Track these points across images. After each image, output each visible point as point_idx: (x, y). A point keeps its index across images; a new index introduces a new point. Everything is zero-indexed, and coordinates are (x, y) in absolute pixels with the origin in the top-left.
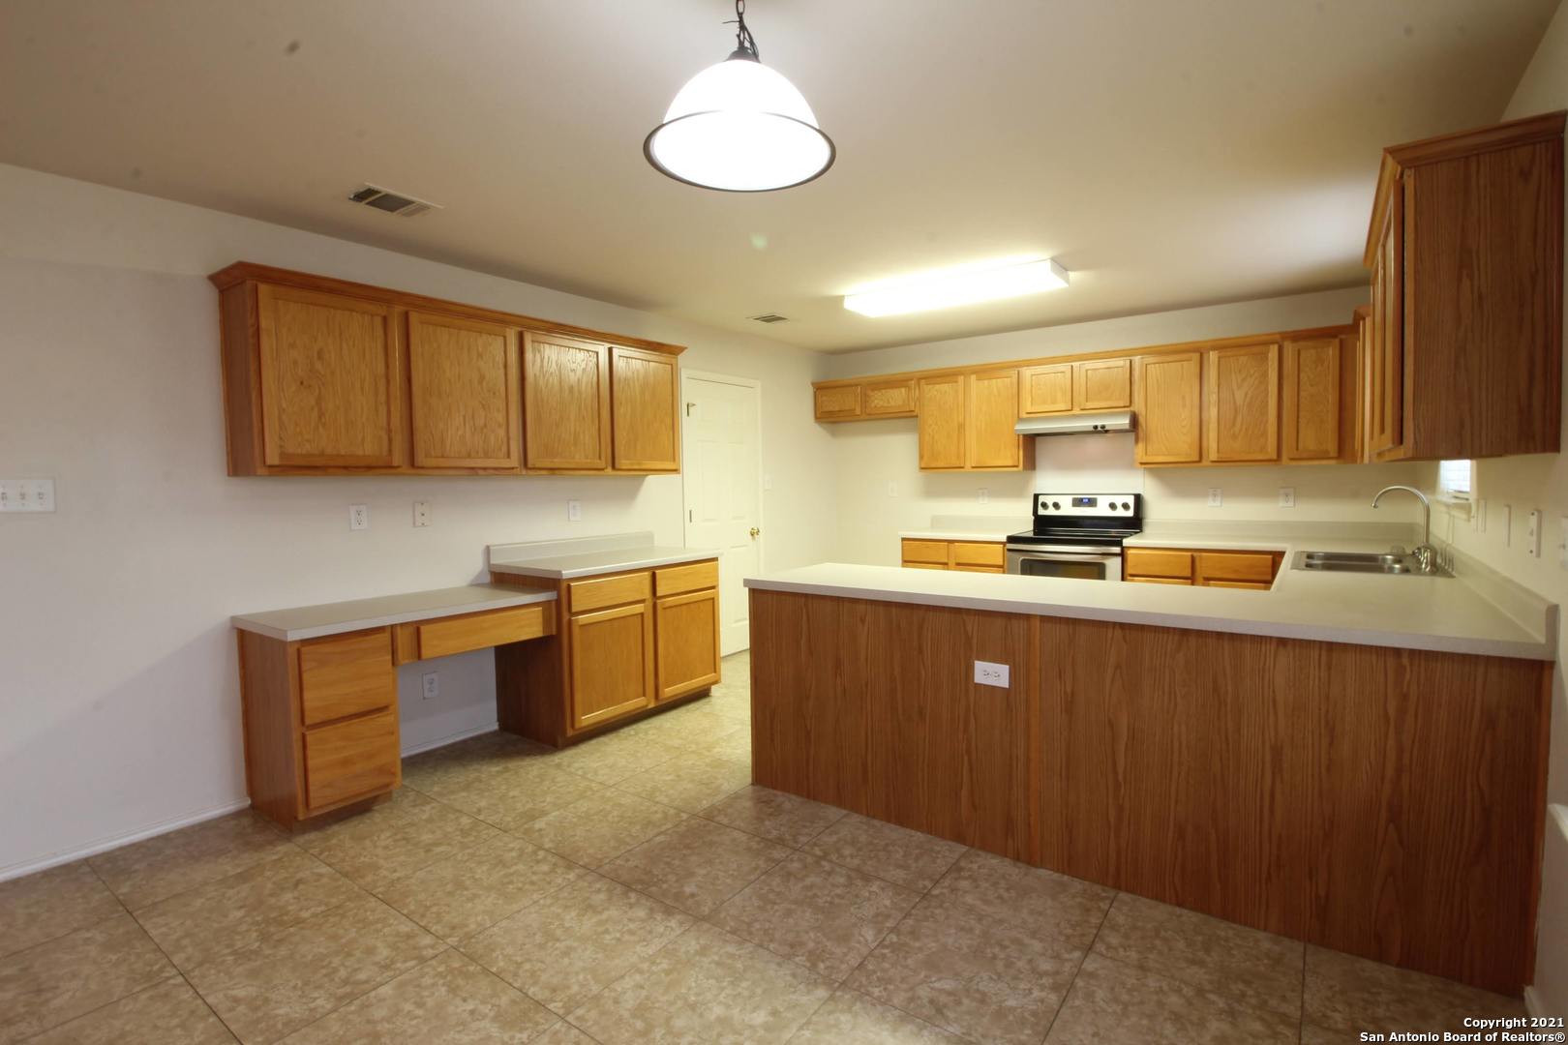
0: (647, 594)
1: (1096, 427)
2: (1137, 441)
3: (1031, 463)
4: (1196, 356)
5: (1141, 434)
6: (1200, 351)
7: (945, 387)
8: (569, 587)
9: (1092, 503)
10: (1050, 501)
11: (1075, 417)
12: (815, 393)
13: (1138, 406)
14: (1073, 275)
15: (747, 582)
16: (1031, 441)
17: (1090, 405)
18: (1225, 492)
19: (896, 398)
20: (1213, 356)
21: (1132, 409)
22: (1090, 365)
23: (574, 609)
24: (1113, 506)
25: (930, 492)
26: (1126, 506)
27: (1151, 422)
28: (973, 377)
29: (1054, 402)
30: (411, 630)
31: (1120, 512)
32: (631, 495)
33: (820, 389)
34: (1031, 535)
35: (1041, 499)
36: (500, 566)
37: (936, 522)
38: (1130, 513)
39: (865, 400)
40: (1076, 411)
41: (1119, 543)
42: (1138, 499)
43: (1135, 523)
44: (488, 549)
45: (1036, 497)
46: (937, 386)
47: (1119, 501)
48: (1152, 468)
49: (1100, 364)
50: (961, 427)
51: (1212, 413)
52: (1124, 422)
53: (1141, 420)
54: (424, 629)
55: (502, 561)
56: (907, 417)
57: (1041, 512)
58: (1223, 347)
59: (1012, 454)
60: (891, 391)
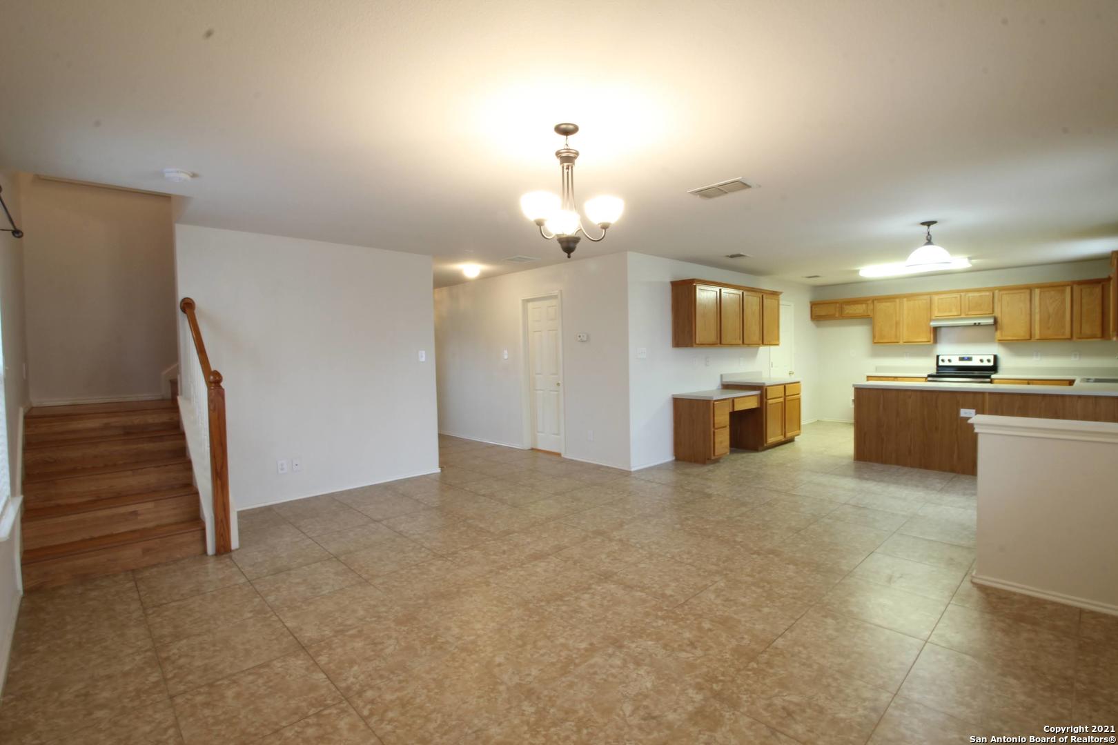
0: (783, 395)
1: (975, 324)
2: (996, 329)
3: (936, 341)
4: (1028, 291)
5: (999, 326)
6: (1030, 289)
7: (888, 304)
8: (766, 389)
9: (969, 359)
10: (946, 358)
11: (962, 319)
12: (811, 307)
13: (997, 313)
14: (974, 261)
15: (854, 385)
16: (936, 330)
17: (969, 313)
18: (1044, 354)
19: (860, 309)
20: (1037, 291)
21: (994, 315)
22: (971, 295)
23: (768, 398)
24: (982, 361)
25: (875, 354)
26: (989, 361)
27: (1004, 321)
28: (905, 299)
29: (951, 311)
30: (731, 400)
31: (985, 364)
32: (755, 355)
33: (814, 305)
34: (935, 374)
35: (940, 358)
36: (727, 382)
37: (877, 369)
38: (991, 364)
39: (841, 309)
40: (963, 316)
41: (989, 377)
42: (996, 358)
43: (994, 369)
44: (721, 376)
45: (938, 357)
46: (884, 304)
47: (985, 358)
48: (1004, 343)
49: (977, 294)
50: (897, 324)
51: (1037, 317)
52: (991, 321)
53: (999, 320)
54: (735, 400)
55: (728, 380)
56: (867, 319)
57: (941, 363)
58: (1042, 287)
59: (926, 337)
60: (856, 306)
